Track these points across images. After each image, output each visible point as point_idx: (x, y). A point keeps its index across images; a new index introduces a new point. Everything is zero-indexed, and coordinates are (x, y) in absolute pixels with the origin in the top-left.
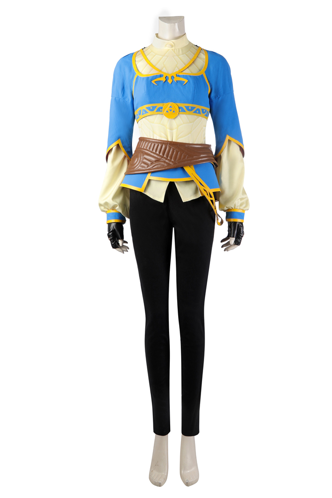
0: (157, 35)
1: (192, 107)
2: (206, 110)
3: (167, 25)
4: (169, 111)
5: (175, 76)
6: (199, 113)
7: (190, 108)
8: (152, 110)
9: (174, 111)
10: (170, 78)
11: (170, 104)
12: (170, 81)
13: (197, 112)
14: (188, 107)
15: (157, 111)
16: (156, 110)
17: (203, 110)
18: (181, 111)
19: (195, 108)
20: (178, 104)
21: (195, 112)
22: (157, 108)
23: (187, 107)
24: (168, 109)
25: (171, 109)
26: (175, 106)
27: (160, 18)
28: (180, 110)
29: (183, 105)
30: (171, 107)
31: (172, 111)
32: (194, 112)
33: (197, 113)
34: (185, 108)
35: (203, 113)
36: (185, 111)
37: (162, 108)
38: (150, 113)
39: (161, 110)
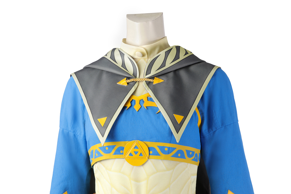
0: (125, 41)
1: (169, 148)
2: (193, 152)
3: (137, 25)
4: (133, 154)
5: (145, 100)
6: (183, 157)
7: (166, 149)
8: (108, 152)
9: (141, 155)
10: (137, 102)
11: (135, 143)
12: (137, 107)
13: (179, 155)
14: (164, 147)
15: (115, 154)
16: (113, 152)
17: (188, 152)
18: (153, 154)
19: (175, 149)
20: (148, 143)
21: (176, 156)
22: (116, 148)
23: (162, 149)
24: (132, 150)
25: (136, 150)
26: (143, 146)
27: (129, 16)
28: (151, 152)
29: (155, 145)
30: (136, 147)
31: (139, 154)
32: (173, 156)
33: (178, 157)
34: (158, 150)
35: (190, 156)
36: (158, 154)
37: (122, 149)
38: (105, 156)
39: (121, 152)
